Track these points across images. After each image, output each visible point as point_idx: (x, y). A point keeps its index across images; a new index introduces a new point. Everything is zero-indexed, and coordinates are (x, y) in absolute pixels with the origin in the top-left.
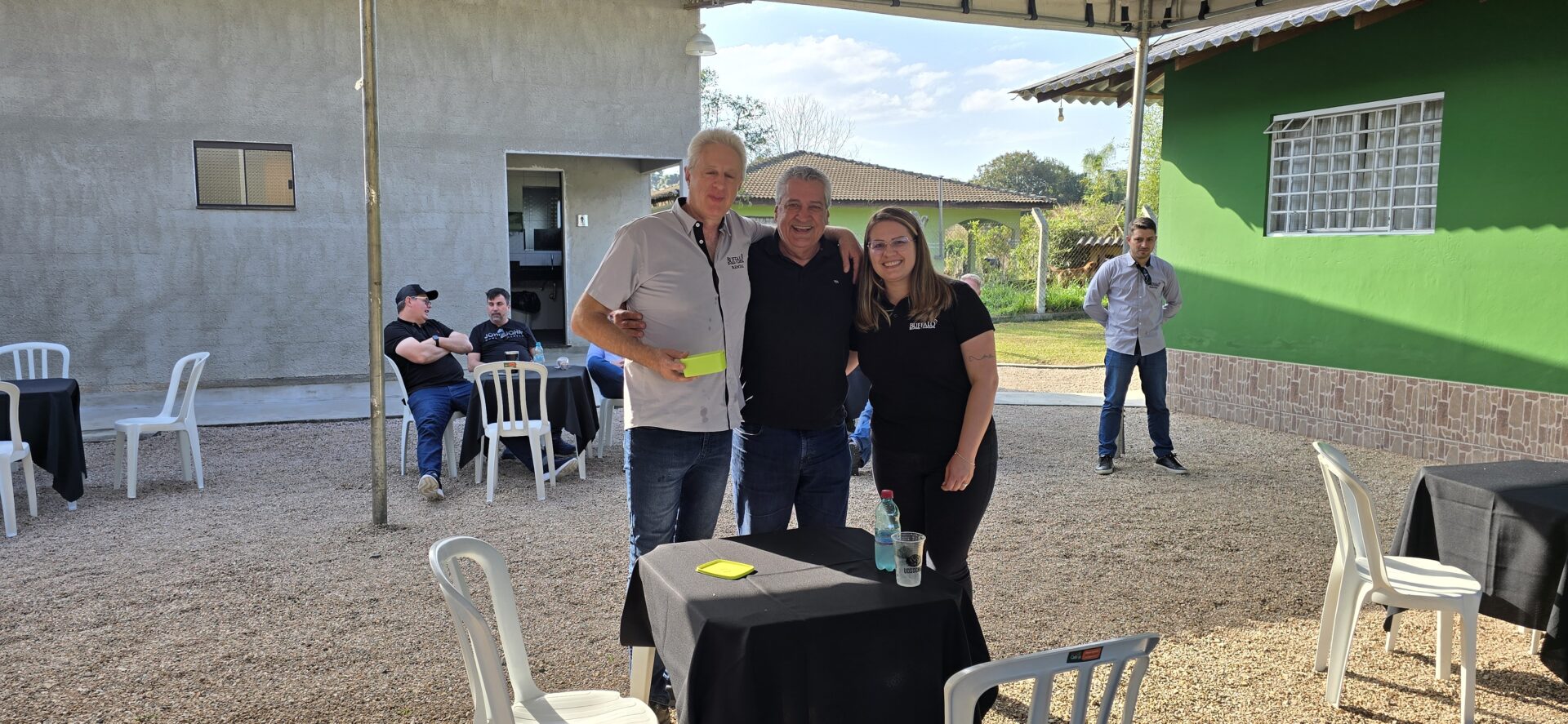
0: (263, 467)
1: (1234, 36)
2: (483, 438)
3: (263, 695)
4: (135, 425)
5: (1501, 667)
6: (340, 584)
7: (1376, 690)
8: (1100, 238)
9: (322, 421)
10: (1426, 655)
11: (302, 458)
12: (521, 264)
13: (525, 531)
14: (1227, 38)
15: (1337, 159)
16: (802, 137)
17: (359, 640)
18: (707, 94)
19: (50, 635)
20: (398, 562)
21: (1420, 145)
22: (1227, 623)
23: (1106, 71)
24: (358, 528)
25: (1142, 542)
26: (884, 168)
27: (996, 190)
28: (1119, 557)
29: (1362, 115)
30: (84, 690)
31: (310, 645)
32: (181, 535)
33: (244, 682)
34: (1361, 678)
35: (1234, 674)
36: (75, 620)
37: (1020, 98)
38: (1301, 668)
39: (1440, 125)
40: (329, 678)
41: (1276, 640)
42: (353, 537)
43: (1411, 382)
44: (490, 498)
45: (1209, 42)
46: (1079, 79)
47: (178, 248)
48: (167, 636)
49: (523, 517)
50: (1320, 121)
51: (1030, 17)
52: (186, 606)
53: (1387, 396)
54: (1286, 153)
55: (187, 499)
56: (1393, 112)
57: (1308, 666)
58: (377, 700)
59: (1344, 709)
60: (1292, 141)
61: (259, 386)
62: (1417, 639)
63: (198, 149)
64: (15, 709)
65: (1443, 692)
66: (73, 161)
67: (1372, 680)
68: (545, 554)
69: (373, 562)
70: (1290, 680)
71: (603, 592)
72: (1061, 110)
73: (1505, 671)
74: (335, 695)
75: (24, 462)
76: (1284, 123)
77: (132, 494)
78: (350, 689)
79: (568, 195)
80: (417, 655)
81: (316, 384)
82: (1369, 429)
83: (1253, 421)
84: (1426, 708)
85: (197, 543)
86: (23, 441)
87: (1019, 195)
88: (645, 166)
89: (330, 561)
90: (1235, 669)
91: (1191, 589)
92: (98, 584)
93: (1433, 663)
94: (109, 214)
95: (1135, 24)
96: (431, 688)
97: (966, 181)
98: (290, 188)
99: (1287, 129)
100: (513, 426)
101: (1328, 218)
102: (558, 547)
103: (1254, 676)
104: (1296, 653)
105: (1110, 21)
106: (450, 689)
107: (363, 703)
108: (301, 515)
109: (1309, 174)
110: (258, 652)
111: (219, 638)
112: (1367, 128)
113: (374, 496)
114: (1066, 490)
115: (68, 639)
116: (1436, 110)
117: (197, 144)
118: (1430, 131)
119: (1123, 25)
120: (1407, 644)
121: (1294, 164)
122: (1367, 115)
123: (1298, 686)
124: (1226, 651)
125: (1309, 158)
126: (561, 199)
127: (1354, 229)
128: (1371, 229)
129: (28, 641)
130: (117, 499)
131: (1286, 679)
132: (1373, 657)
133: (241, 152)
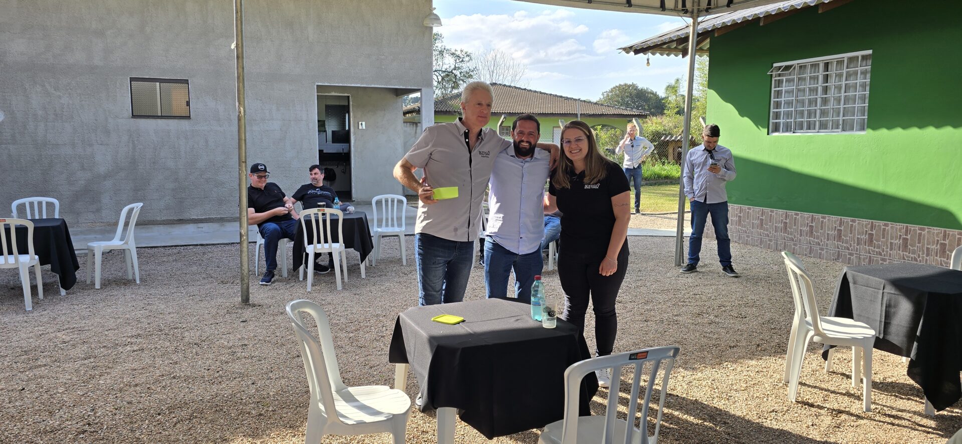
0: (174, 271)
1: (749, 16)
2: (304, 253)
3: (184, 395)
4: (99, 246)
5: (890, 380)
6: (224, 336)
7: (817, 392)
8: (675, 136)
9: (207, 245)
10: (848, 374)
11: (197, 266)
12: (324, 152)
13: (331, 307)
14: (744, 17)
15: (810, 89)
16: (494, 74)
17: (237, 367)
18: (437, 48)
19: (58, 364)
20: (257, 324)
21: (858, 81)
22: (736, 357)
23: (674, 36)
24: (232, 306)
25: (690, 313)
26: (545, 93)
27: (613, 107)
28: (676, 321)
29: (825, 63)
30: (81, 393)
31: (209, 370)
32: (129, 310)
33: (172, 389)
34: (809, 386)
35: (737, 384)
36: (72, 356)
37: (624, 52)
38: (776, 381)
39: (870, 69)
40: (221, 387)
41: (763, 366)
42: (230, 310)
43: (852, 221)
44: (309, 289)
45: (734, 20)
46: (658, 41)
47: (120, 142)
48: (126, 365)
49: (329, 299)
50: (801, 67)
51: (628, 6)
52: (135, 348)
53: (838, 230)
54: (780, 85)
55: (130, 290)
56: (842, 62)
57: (780, 380)
58: (250, 398)
59: (798, 402)
60: (784, 78)
61: (169, 224)
62: (844, 365)
63: (132, 82)
64: (43, 403)
65: (855, 393)
66: (58, 89)
67: (815, 387)
68: (343, 320)
69: (242, 324)
70: (769, 387)
71: (377, 341)
72: (648, 60)
73: (892, 383)
74: (226, 395)
75: (35, 267)
76: (780, 68)
77: (98, 286)
78: (234, 393)
79: (353, 110)
80: (271, 375)
81: (203, 223)
82: (828, 249)
83: (761, 245)
84: (844, 402)
85: (139, 314)
86: (36, 254)
87: (627, 110)
88: (399, 93)
89: (217, 324)
90: (738, 381)
91: (717, 339)
92: (83, 336)
93: (851, 378)
94: (79, 121)
95: (690, 9)
96: (280, 392)
97: (595, 101)
98: (187, 106)
99: (781, 71)
100: (323, 246)
101: (805, 125)
102: (350, 316)
103: (748, 385)
104: (774, 373)
105: (675, 8)
106: (291, 392)
107: (242, 399)
108: (198, 298)
109: (794, 98)
110: (179, 373)
111: (156, 366)
112: (827, 71)
113: (242, 287)
114: (648, 284)
115: (69, 366)
116: (868, 61)
117: (132, 79)
118: (864, 73)
119: (683, 10)
120: (837, 368)
121: (785, 92)
122: (828, 63)
123: (773, 390)
124: (734, 372)
125: (794, 89)
126: (349, 112)
127: (820, 131)
128: (830, 131)
129: (46, 367)
130: (89, 289)
131: (767, 387)
132: (818, 375)
133: (158, 84)
